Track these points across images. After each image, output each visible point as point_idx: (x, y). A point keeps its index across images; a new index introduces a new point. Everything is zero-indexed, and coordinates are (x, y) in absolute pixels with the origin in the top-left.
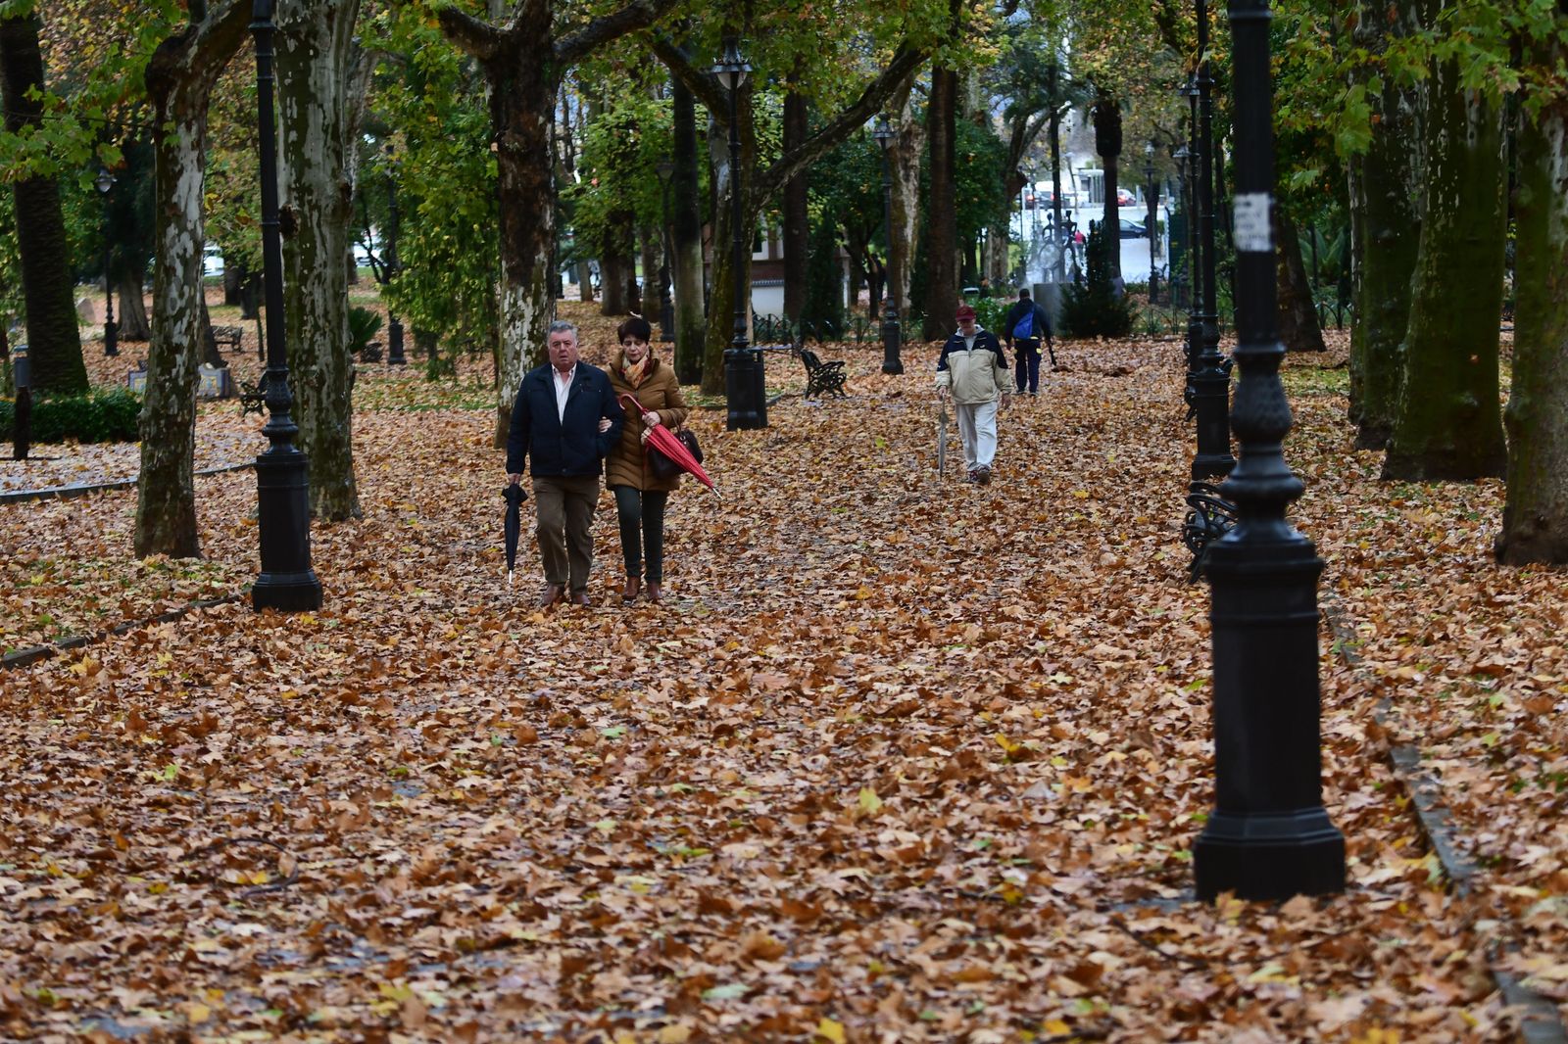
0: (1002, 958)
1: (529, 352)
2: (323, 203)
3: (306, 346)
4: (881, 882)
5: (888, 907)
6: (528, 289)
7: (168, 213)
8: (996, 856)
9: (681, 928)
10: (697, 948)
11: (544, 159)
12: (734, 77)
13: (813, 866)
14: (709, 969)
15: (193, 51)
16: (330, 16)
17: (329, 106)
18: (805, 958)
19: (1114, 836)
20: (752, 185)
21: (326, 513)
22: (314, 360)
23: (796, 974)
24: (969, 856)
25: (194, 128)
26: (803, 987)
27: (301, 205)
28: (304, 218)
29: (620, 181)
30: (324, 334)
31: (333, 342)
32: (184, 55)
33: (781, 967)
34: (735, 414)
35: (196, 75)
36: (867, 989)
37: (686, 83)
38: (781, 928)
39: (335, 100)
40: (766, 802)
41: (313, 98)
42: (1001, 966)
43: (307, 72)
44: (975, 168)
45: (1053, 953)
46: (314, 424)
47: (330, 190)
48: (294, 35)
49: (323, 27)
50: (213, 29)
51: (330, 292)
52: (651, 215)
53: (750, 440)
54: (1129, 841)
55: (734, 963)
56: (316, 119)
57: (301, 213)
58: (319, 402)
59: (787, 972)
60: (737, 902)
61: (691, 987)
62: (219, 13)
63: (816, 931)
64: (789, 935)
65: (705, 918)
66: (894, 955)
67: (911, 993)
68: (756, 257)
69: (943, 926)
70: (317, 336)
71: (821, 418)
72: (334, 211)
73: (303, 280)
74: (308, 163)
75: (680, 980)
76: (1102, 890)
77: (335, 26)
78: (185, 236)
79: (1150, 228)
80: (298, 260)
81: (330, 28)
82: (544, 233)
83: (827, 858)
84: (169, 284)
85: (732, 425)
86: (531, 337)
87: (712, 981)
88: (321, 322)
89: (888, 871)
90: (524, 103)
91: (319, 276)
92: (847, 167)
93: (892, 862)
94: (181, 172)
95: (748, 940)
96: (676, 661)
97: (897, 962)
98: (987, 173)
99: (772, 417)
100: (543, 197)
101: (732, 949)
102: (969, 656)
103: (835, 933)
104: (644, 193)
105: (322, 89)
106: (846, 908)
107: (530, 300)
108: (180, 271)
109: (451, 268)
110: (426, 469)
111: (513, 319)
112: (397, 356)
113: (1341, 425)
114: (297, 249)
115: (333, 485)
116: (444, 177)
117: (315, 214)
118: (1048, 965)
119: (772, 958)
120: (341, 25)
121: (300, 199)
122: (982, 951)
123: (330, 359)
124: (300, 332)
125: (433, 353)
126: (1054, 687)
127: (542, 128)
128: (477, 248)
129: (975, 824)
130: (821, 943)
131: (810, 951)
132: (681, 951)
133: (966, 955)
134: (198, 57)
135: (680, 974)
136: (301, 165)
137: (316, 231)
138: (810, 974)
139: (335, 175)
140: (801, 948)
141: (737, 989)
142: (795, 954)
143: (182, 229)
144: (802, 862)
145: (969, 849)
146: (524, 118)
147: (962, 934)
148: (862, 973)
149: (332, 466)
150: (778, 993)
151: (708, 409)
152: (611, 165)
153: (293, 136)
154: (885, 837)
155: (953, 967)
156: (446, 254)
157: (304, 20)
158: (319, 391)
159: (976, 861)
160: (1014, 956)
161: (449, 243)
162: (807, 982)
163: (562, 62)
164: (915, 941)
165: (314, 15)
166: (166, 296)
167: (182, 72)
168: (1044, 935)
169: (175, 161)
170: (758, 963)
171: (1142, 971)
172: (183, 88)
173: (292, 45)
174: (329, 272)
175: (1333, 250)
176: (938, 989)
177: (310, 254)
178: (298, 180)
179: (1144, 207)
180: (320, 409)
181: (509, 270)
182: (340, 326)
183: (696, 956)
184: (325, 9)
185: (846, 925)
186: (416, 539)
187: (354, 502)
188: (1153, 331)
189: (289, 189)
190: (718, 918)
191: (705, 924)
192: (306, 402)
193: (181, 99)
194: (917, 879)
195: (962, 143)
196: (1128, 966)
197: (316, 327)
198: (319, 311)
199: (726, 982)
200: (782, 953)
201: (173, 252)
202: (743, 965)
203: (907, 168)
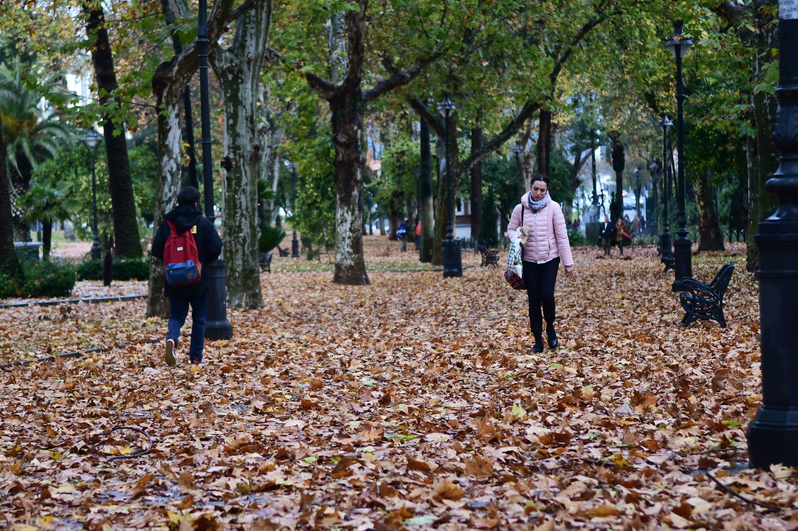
0: (622, 501)
1: (349, 238)
2: (246, 154)
3: (237, 224)
4: (529, 455)
5: (534, 469)
6: (349, 208)
7: (164, 150)
8: (604, 442)
9: (393, 479)
10: (404, 492)
11: (357, 146)
12: (447, 111)
13: (484, 446)
14: (409, 504)
15: (176, 68)
16: (249, 63)
17: (248, 107)
18: (479, 499)
19: (681, 432)
20: (456, 168)
21: (247, 304)
22: (241, 230)
23: (473, 509)
24: (586, 442)
25: (177, 107)
26: (477, 518)
27: (235, 155)
28: (236, 162)
29: (398, 178)
30: (246, 219)
31: (250, 223)
32: (171, 70)
33: (462, 504)
34: (447, 270)
35: (177, 80)
36: (525, 519)
37: (426, 120)
38: (462, 479)
39: (252, 105)
40: (455, 414)
41: (240, 103)
42: (621, 505)
43: (237, 90)
44: (558, 174)
45: (658, 499)
46: (241, 262)
47: (249, 148)
48: (231, 72)
49: (245, 68)
50: (186, 58)
51: (249, 198)
52: (411, 193)
53: (455, 282)
54: (690, 435)
55: (428, 501)
56: (242, 113)
57: (235, 159)
58: (244, 251)
59: (466, 507)
60: (432, 464)
61: (396, 516)
62: (189, 49)
63: (487, 482)
64: (467, 485)
65: (410, 472)
66: (542, 497)
67: (557, 523)
68: (457, 213)
69: (576, 480)
70: (243, 219)
71: (487, 273)
72: (251, 158)
73: (236, 192)
74: (238, 135)
75: (388, 512)
76: (681, 461)
77: (251, 68)
78: (172, 161)
79: (638, 207)
80: (234, 182)
81: (249, 69)
82: (357, 181)
83: (494, 442)
84: (164, 184)
85: (445, 276)
86: (351, 230)
87: (412, 513)
88: (245, 212)
89: (533, 450)
90: (347, 120)
91: (243, 190)
92: (500, 173)
93: (535, 444)
94: (170, 129)
95: (438, 485)
96: (409, 356)
97: (545, 502)
98: (563, 176)
99: (464, 273)
100: (356, 165)
101: (428, 493)
102: (570, 354)
103: (500, 484)
104: (408, 184)
105: (245, 99)
106: (507, 469)
107: (350, 213)
108: (169, 178)
109: (317, 208)
110: (299, 291)
111: (342, 222)
112: (295, 254)
113: (743, 272)
114: (233, 177)
115: (250, 292)
116: (310, 155)
117: (242, 160)
118: (658, 506)
119: (456, 498)
120: (254, 67)
121: (235, 153)
122: (606, 495)
123: (249, 231)
124: (234, 217)
125: (310, 247)
126: (620, 366)
127: (356, 132)
128: (330, 198)
129: (588, 425)
130: (489, 490)
131: (482, 495)
132: (391, 493)
133: (595, 498)
134: (178, 72)
135: (388, 508)
136: (235, 135)
137: (242, 168)
138: (482, 509)
139: (251, 140)
140: (476, 493)
141: (430, 518)
142: (472, 497)
143: (170, 158)
144: (477, 443)
145: (586, 437)
146: (348, 127)
147: (589, 485)
148: (521, 509)
149: (250, 282)
150: (459, 521)
151: (435, 271)
152: (393, 171)
153: (231, 121)
154: (529, 431)
155: (587, 505)
156: (315, 202)
157: (236, 65)
158: (243, 246)
159: (591, 445)
160: (630, 499)
161: (316, 196)
162: (481, 515)
163: (365, 101)
164: (556, 490)
165: (241, 62)
166: (162, 191)
167: (170, 79)
168: (648, 487)
169: (167, 124)
170: (445, 501)
171: (730, 511)
172: (171, 87)
173: (230, 77)
174: (248, 188)
175: (725, 209)
176: (576, 520)
177: (239, 180)
178: (233, 143)
179: (634, 197)
180: (244, 254)
181: (341, 199)
182: (254, 215)
183: (401, 496)
184: (246, 59)
185: (507, 479)
186: (289, 315)
187: (261, 300)
188: (641, 244)
189: (229, 148)
190: (420, 473)
191: (411, 477)
192: (237, 251)
193: (170, 93)
194: (553, 454)
195: (552, 163)
196: (717, 508)
197: (242, 215)
198: (244, 207)
199: (421, 514)
200: (463, 496)
201: (166, 169)
202: (435, 503)
203: (527, 172)
